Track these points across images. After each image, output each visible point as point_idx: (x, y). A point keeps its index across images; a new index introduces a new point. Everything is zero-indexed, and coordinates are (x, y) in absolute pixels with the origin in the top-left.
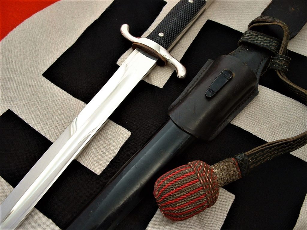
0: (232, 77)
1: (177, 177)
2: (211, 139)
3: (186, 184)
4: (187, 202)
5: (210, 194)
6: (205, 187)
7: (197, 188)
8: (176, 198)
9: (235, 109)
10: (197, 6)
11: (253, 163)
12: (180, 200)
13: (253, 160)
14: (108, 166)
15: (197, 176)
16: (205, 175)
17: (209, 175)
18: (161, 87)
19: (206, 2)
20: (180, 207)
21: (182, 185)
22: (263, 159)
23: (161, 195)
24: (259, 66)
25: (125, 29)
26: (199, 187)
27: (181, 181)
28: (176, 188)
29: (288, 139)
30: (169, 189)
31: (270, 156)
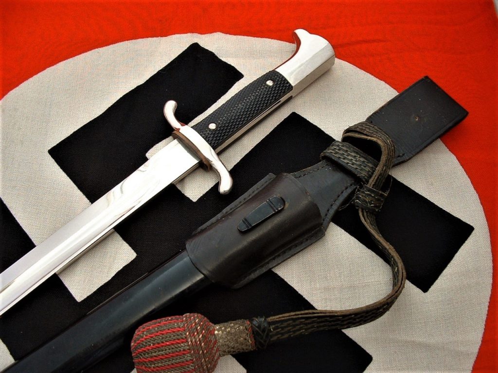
0: (283, 208)
1: (161, 331)
2: (236, 286)
3: (168, 342)
4: (165, 365)
5: (199, 362)
6: (192, 352)
7: (182, 350)
8: (152, 357)
9: (282, 252)
10: (276, 92)
11: (277, 333)
12: (155, 360)
13: (278, 329)
14: (95, 293)
15: (186, 334)
16: (197, 336)
17: (202, 337)
18: (195, 200)
19: (292, 87)
20: (155, 370)
21: (163, 342)
22: (294, 332)
23: (136, 348)
24: (339, 196)
25: (170, 108)
26: (184, 350)
27: (163, 336)
28: (154, 344)
29: (336, 312)
30: (146, 343)
31: (306, 329)
